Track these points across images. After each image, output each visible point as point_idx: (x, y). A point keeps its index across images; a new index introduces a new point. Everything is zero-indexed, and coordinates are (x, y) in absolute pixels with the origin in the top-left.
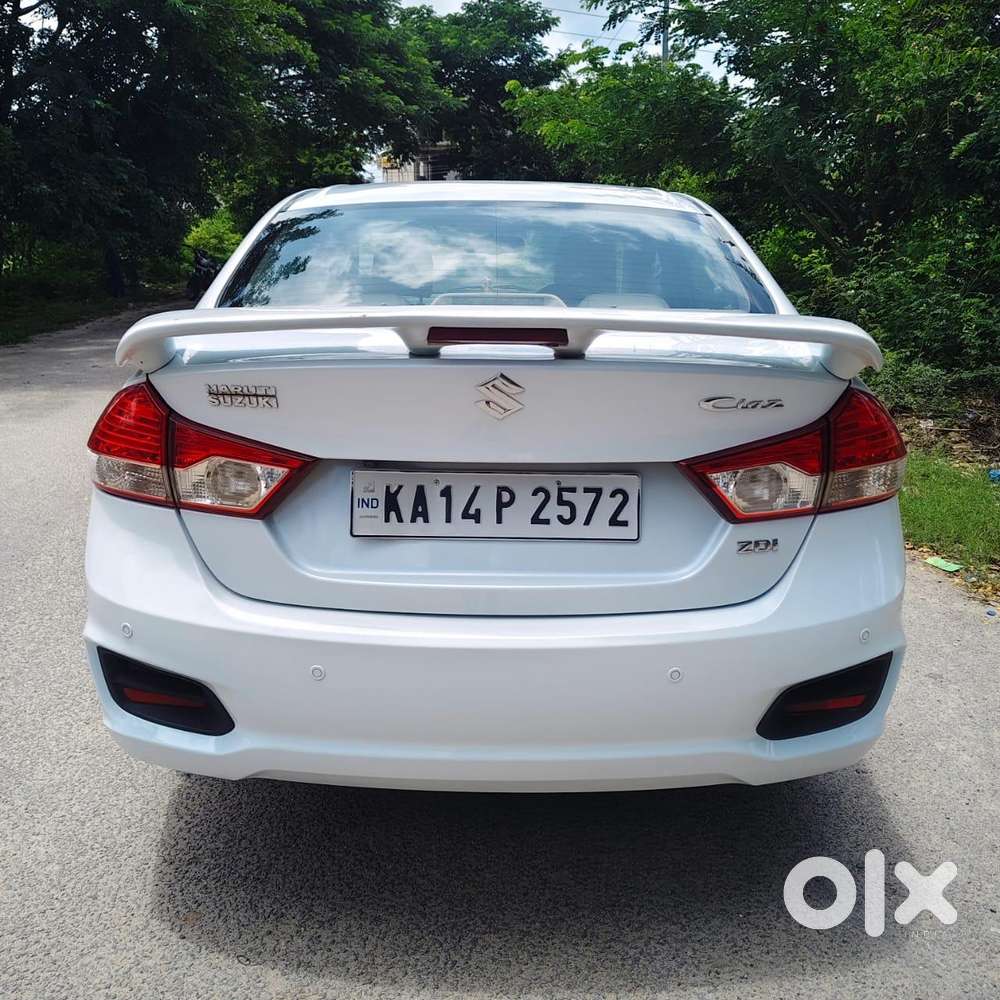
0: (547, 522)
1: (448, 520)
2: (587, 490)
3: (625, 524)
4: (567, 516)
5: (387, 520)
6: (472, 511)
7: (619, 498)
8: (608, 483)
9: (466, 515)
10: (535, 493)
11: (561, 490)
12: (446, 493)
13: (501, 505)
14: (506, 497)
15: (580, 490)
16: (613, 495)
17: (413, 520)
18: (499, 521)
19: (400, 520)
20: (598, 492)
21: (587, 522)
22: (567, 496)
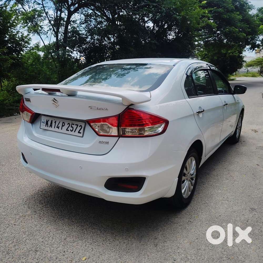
0: (68, 130)
1: (54, 128)
2: (76, 125)
3: (80, 133)
4: (72, 130)
5: (46, 126)
6: (58, 127)
7: (81, 127)
8: (79, 124)
9: (57, 127)
10: (68, 124)
11: (72, 124)
12: (55, 122)
13: (63, 126)
14: (63, 125)
15: (75, 125)
16: (80, 127)
17: (50, 127)
18: (62, 129)
19: (48, 126)
20: (77, 125)
21: (75, 132)
22: (73, 126)
